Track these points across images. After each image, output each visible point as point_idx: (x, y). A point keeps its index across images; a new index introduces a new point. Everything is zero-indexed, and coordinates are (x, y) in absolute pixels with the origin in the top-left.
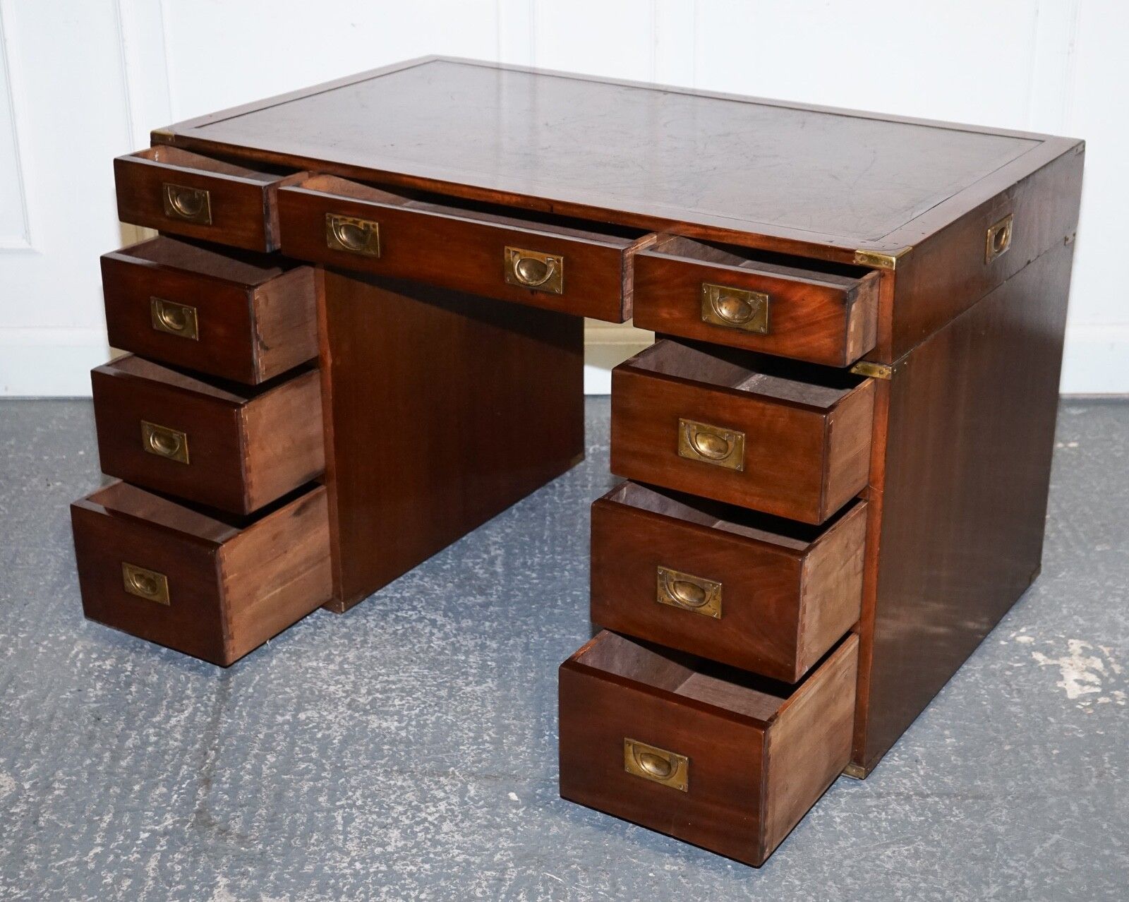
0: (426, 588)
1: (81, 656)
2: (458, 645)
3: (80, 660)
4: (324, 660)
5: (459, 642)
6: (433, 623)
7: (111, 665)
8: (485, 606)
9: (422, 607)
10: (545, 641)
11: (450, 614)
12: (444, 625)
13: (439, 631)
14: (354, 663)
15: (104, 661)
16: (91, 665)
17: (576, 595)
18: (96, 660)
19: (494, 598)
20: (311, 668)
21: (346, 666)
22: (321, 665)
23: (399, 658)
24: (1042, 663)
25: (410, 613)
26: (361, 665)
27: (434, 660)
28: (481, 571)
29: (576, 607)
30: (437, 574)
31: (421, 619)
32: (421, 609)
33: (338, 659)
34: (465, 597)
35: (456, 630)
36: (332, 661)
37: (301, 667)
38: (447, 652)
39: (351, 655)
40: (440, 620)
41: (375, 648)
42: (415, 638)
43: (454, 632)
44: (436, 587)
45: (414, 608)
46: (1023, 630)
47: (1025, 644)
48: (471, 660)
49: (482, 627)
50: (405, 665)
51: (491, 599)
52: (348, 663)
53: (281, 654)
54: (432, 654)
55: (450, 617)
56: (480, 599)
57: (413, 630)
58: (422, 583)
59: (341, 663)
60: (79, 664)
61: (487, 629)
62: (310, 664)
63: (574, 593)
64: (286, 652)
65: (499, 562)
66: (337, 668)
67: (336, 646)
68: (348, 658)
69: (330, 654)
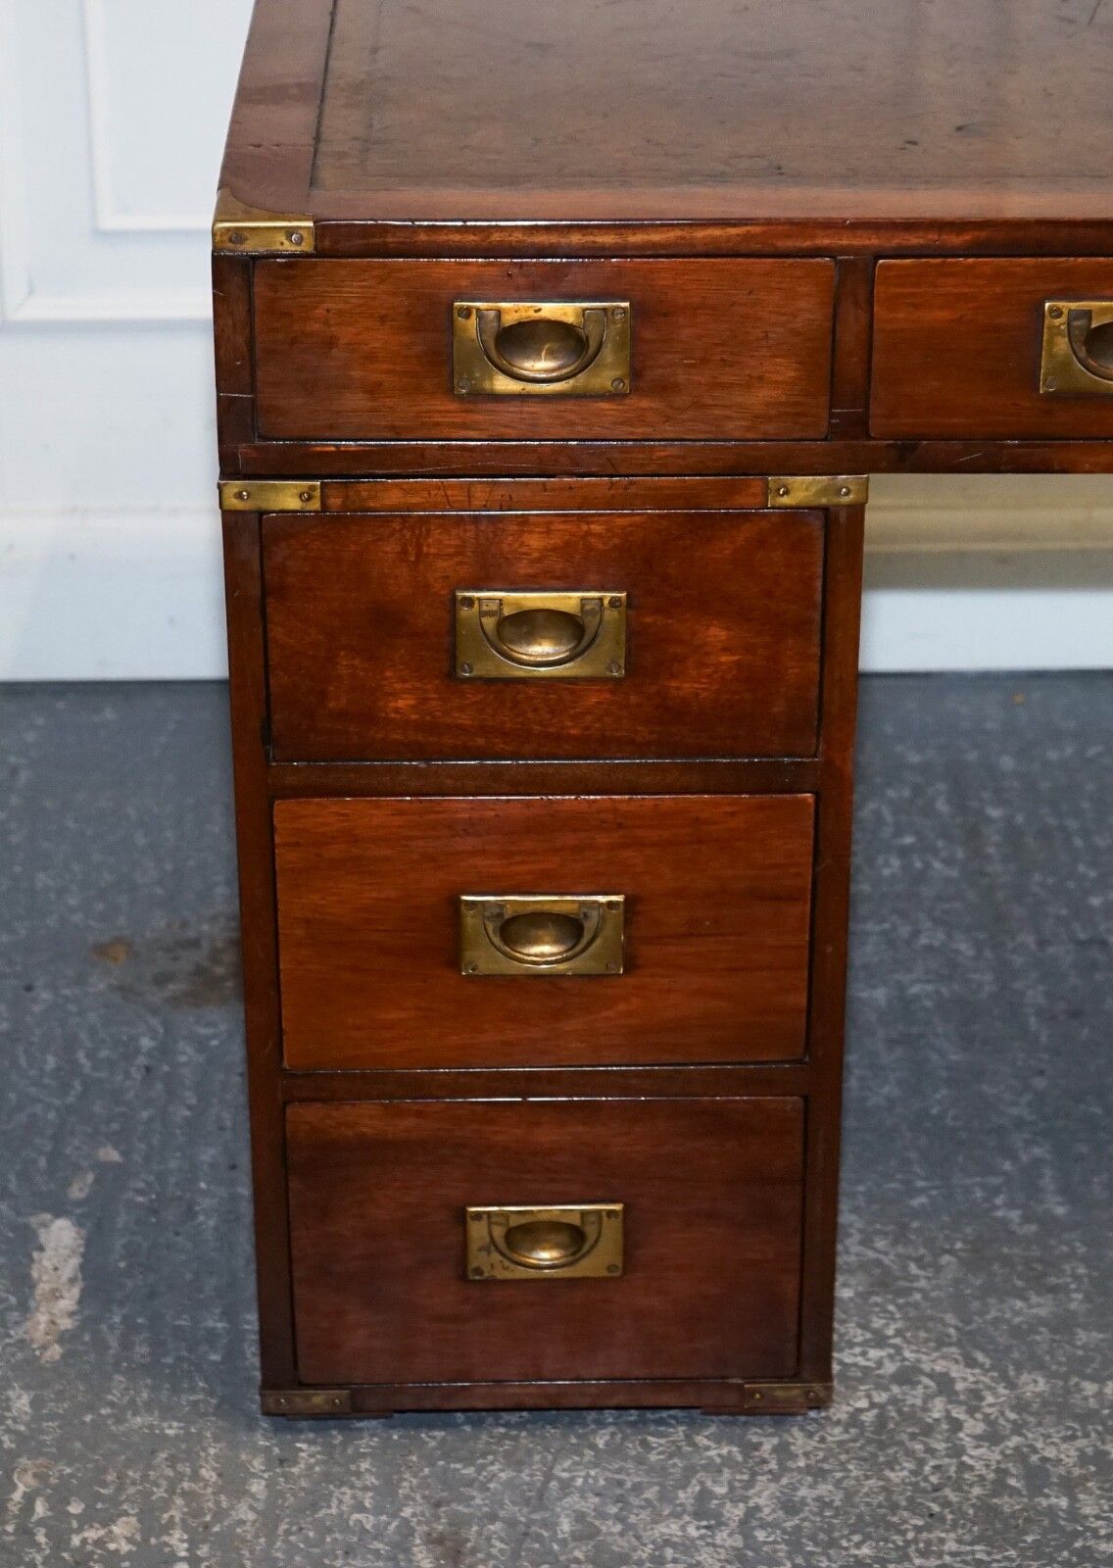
0: (886, 1270)
1: (40, 1508)
2: (1034, 1458)
3: (41, 1522)
4: (696, 1516)
5: (1035, 1451)
6: (944, 1383)
7: (130, 1540)
8: (1063, 1325)
9: (899, 1333)
11: (980, 1357)
12: (976, 1394)
13: (972, 1411)
14: (775, 1525)
15: (105, 1524)
16: (76, 1540)
18: (86, 1520)
19: (1076, 1302)
20: (667, 1543)
21: (761, 1535)
22: (692, 1532)
23: (894, 1508)
25: (874, 1353)
26: (798, 1528)
27: (988, 1512)
28: (1015, 1215)
30: (904, 1228)
31: (907, 1376)
32: (897, 1341)
33: (736, 1512)
34: (1002, 1301)
35: (1013, 1408)
36: (718, 1521)
38: (1012, 1482)
39: (764, 1496)
40: (963, 1377)
42: (913, 1437)
43: (1013, 1416)
44: (913, 1268)
45: (880, 1340)
48: (1087, 1510)
49: (1076, 1399)
50: (918, 1529)
51: (1073, 1306)
52: (764, 1526)
53: (576, 1498)
54: (977, 1491)
55: (981, 1366)
56: (1042, 1306)
57: (899, 1411)
58: (871, 1254)
59: (745, 1526)
60: (41, 1538)
61: (1092, 1403)
64: (586, 1489)
65: (1048, 1180)
67: (715, 1469)
68: (758, 1508)
69: (705, 1495)
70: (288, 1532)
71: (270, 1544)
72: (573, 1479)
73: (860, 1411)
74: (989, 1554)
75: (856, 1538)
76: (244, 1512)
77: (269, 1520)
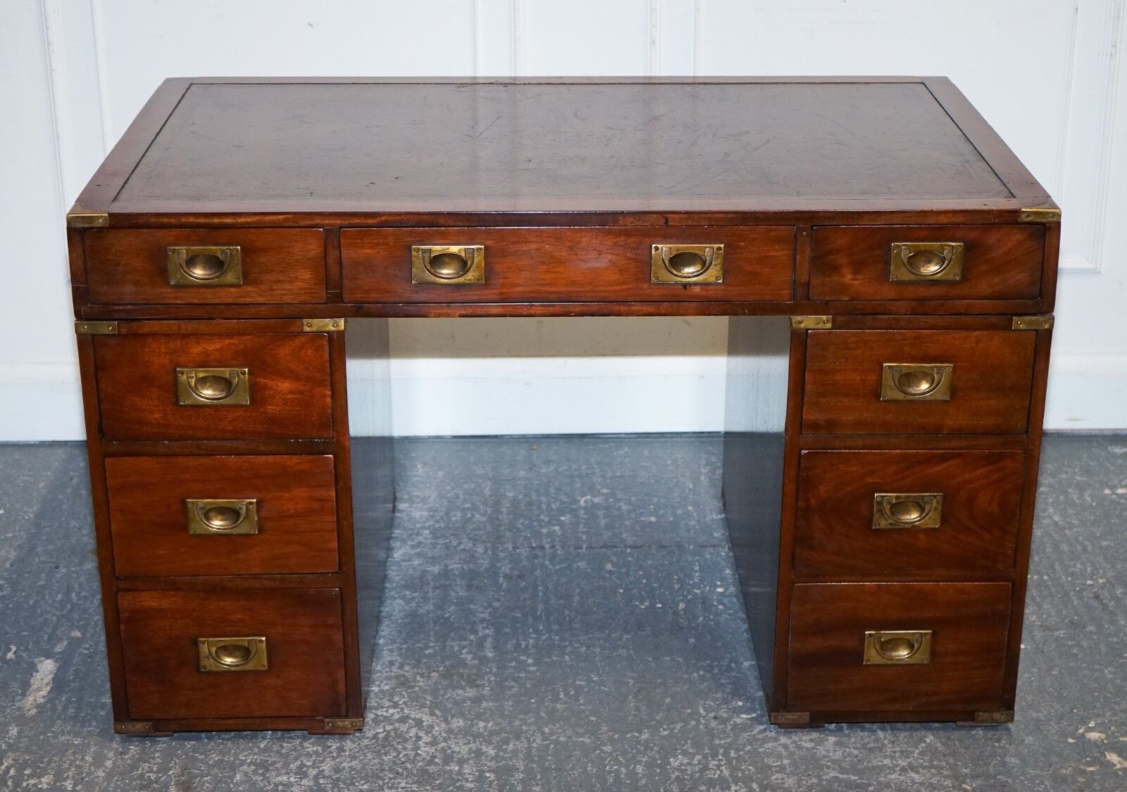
0: (407, 679)
1: (12, 772)
2: (449, 751)
3: (11, 777)
4: (296, 774)
5: (450, 748)
6: (419, 723)
7: (47, 784)
8: (477, 700)
9: (405, 703)
10: (549, 745)
11: (437, 712)
12: (432, 727)
13: (427, 734)
14: (330, 777)
15: (39, 778)
16: (25, 784)
17: (580, 685)
18: (31, 776)
19: (486, 691)
20: (281, 784)
21: (321, 781)
22: (292, 779)
23: (383, 770)
24: (1118, 766)
25: (391, 711)
26: (338, 779)
27: (423, 771)
28: (469, 657)
29: (581, 701)
30: (419, 661)
31: (403, 720)
32: (403, 706)
33: (313, 772)
34: (453, 690)
35: (445, 732)
36: (305, 775)
37: (269, 782)
38: (437, 760)
39: (327, 767)
40: (427, 720)
41: (353, 758)
42: (399, 743)
43: (444, 735)
44: (418, 678)
45: (396, 705)
46: (1092, 724)
47: (1095, 742)
48: (466, 771)
49: (475, 729)
50: (390, 778)
51: (484, 692)
52: (324, 777)
53: (246, 767)
54: (420, 764)
55: (437, 716)
56: (471, 692)
57: (396, 733)
58: (402, 672)
59: (316, 778)
60: (10, 783)
61: (481, 730)
62: (280, 778)
63: (578, 683)
64: (251, 763)
65: (488, 643)
66: (311, 783)
67: (309, 755)
68: (323, 771)
69: (303, 765)
70: (117, 781)
71: (108, 785)
72: (246, 760)
73: (378, 733)
74: (418, 788)
75: (362, 782)
76: (101, 773)
77: (109, 776)
